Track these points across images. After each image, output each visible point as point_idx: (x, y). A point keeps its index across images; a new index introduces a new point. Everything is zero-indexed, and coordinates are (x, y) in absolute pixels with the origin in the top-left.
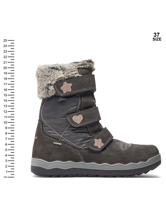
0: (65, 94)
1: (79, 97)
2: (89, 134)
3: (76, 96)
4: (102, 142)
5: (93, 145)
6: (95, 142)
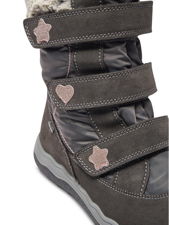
0: (39, 45)
1: (69, 51)
2: (93, 130)
3: (63, 49)
4: (108, 157)
5: (87, 158)
6: (94, 152)
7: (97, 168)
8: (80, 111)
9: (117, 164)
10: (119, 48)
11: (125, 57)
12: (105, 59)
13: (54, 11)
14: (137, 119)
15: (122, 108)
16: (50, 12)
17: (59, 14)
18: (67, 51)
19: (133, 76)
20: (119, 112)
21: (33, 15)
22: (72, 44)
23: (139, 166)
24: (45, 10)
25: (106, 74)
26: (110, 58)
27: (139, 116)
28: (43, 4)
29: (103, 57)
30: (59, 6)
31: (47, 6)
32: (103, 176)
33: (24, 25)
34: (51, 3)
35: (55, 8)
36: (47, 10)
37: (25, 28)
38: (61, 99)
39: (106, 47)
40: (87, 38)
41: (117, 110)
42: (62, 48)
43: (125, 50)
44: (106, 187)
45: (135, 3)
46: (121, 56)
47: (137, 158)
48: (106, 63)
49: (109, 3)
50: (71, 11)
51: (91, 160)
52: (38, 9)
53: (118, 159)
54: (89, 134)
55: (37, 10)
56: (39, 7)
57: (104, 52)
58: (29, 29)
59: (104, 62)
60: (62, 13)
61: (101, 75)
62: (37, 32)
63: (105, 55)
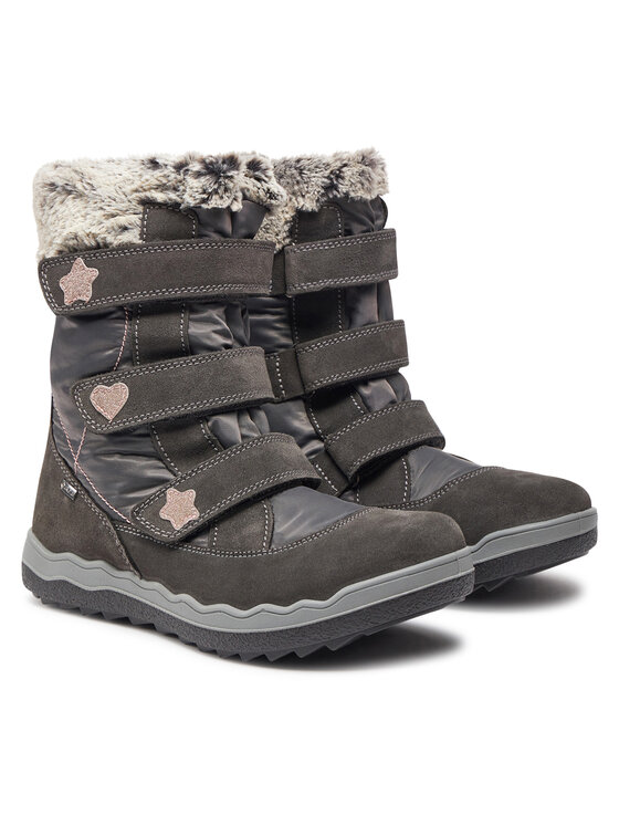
0: (68, 307)
1: (125, 319)
2: (161, 465)
3: (114, 316)
4: (196, 504)
5: (156, 514)
6: (168, 500)
7: (177, 526)
8: (138, 432)
9: (215, 511)
10: (215, 313)
11: (225, 330)
12: (190, 331)
13: (106, 245)
14: (243, 437)
15: (215, 418)
16: (98, 246)
17: (117, 250)
18: (122, 319)
19: (236, 361)
20: (210, 424)
21: (60, 252)
22: (132, 306)
23: (253, 511)
24: (90, 242)
25: (190, 357)
26: (198, 330)
27: (245, 432)
28: (88, 231)
29: (188, 327)
30: (119, 237)
31: (94, 236)
32: (189, 538)
33: (40, 270)
34: (104, 229)
35: (110, 239)
36: (93, 243)
37: (41, 277)
38: (100, 414)
39: (193, 311)
40: (164, 293)
41: (208, 421)
42: (111, 313)
43: (224, 317)
44: (198, 556)
45: (249, 240)
46: (219, 328)
47: (250, 496)
48: (192, 339)
49: (206, 236)
50: (140, 246)
51: (163, 515)
52: (75, 241)
53: (215, 504)
54: (151, 473)
55: (71, 243)
56: (76, 237)
57: (190, 319)
58: (49, 278)
59: (188, 336)
60: (123, 250)
61: (181, 360)
62: (65, 283)
63: (191, 324)
